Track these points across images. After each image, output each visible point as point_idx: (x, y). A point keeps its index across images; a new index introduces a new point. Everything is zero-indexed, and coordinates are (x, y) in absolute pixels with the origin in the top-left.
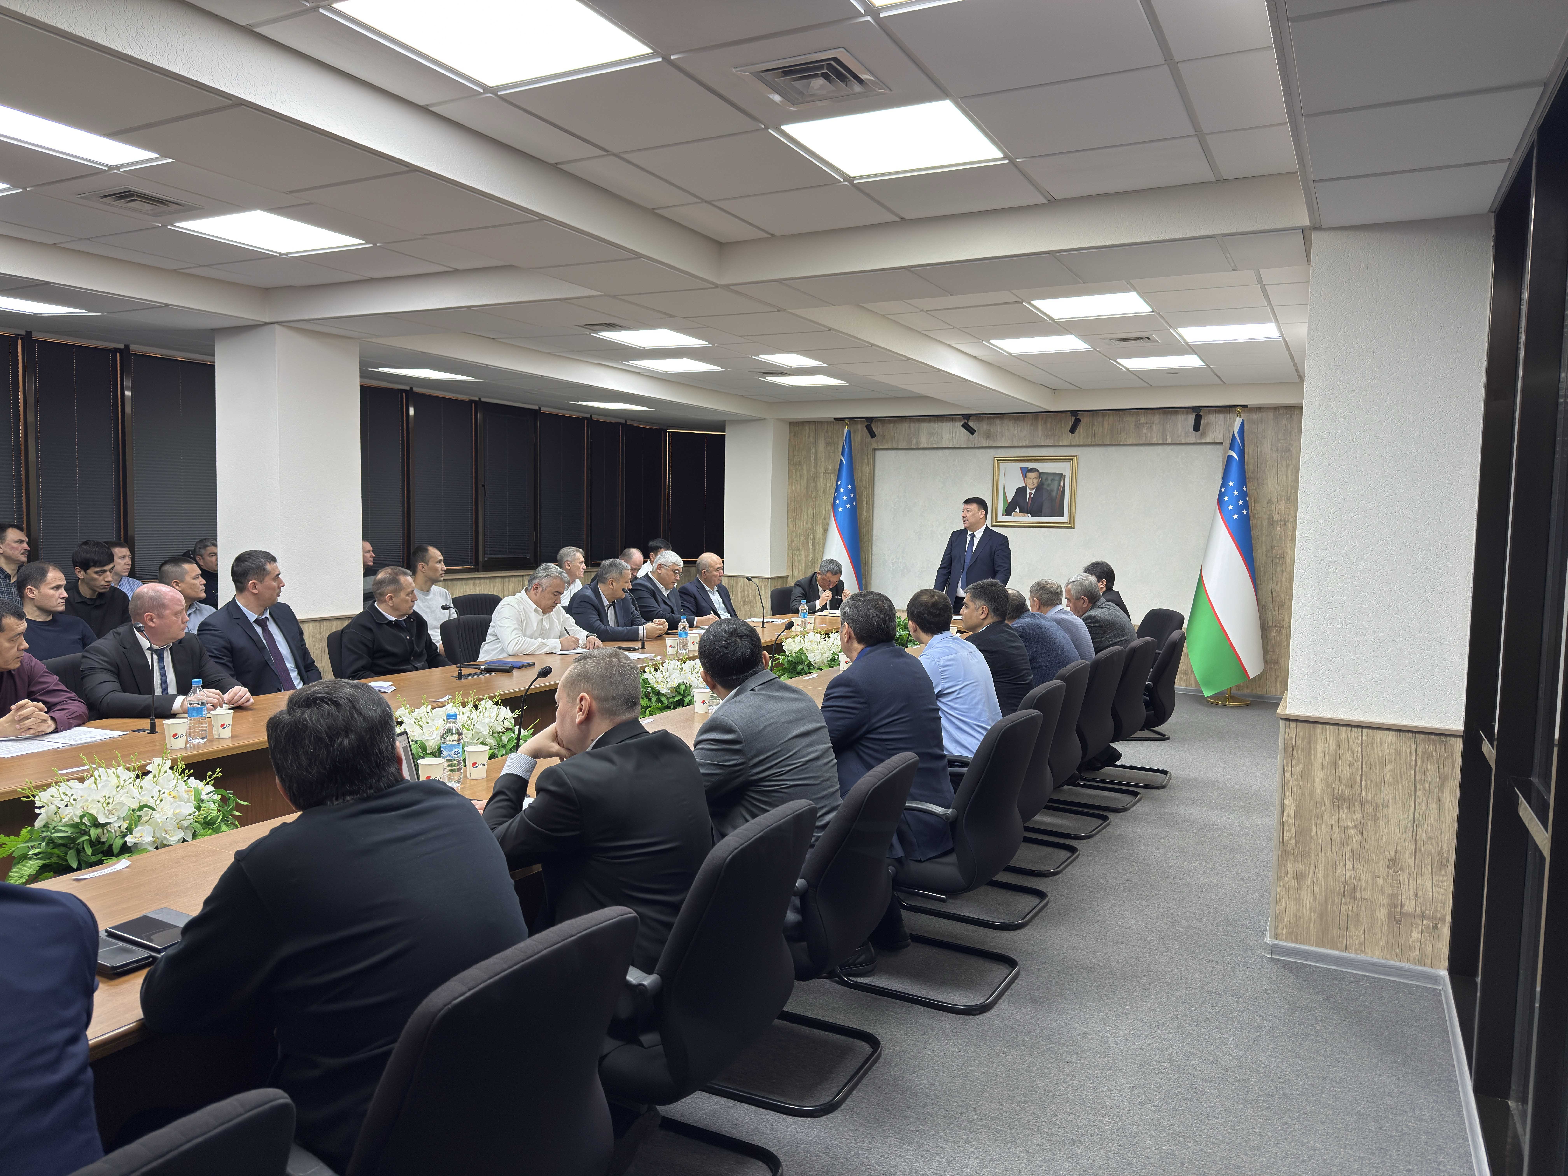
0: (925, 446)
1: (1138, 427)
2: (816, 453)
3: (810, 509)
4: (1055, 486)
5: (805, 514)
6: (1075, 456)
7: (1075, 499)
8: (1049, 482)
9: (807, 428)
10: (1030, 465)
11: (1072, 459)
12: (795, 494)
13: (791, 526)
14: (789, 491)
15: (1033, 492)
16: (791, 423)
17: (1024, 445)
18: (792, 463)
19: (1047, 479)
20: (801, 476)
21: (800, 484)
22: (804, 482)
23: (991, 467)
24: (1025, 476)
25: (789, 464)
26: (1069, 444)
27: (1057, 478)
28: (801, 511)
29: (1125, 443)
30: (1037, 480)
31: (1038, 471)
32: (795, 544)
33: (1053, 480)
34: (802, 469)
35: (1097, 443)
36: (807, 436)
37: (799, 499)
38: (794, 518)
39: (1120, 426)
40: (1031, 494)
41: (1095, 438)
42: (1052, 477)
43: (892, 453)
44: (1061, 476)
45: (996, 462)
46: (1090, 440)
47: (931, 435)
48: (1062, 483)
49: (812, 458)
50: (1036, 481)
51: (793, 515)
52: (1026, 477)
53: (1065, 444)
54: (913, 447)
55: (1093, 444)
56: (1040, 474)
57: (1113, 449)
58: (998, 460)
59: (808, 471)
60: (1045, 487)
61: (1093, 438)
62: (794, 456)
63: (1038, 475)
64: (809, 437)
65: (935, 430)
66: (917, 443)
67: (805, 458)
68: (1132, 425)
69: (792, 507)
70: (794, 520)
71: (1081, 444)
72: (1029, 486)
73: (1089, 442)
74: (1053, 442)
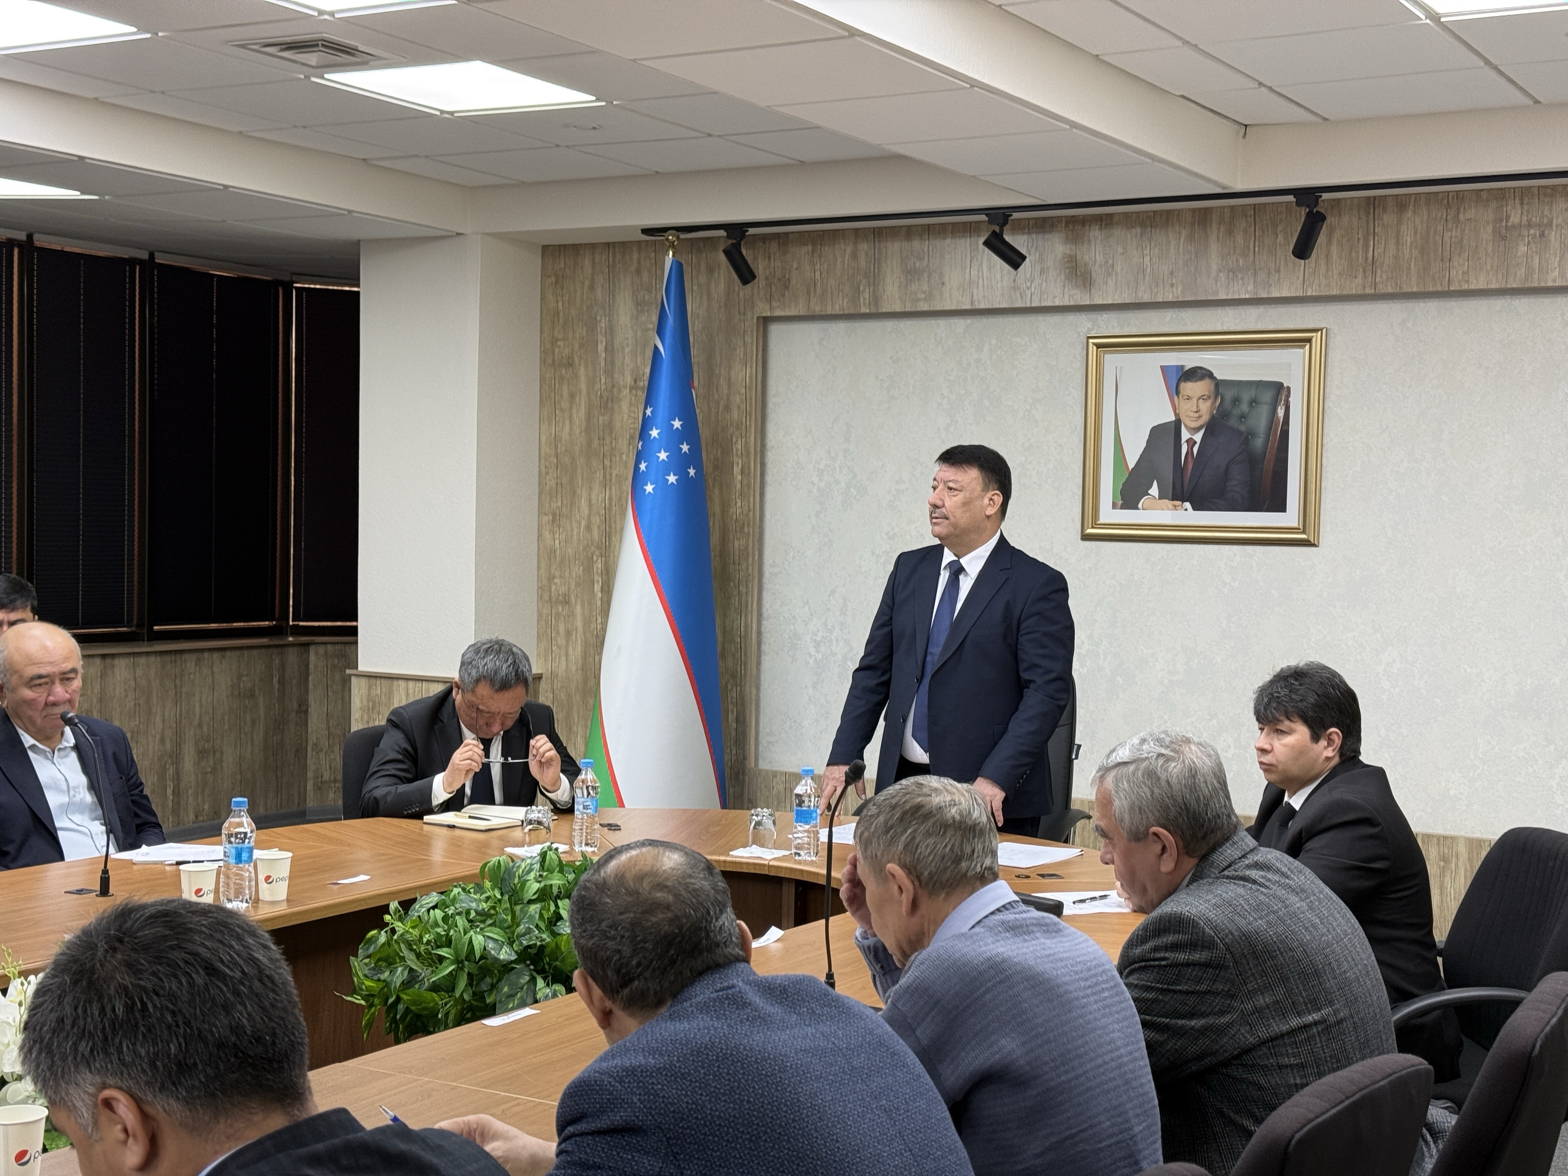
0: (898, 308)
1: (1504, 238)
2: (611, 330)
3: (596, 488)
4: (1259, 421)
5: (584, 503)
6: (1315, 330)
7: (1320, 457)
8: (1245, 407)
9: (587, 262)
10: (1190, 359)
11: (1309, 340)
12: (556, 447)
13: (547, 534)
14: (544, 438)
15: (1198, 437)
16: (545, 248)
17: (1170, 298)
18: (549, 361)
19: (1236, 401)
20: (572, 396)
21: (571, 418)
22: (579, 415)
23: (1079, 365)
24: (1175, 392)
25: (543, 361)
26: (1299, 293)
27: (1267, 396)
28: (574, 493)
29: (1465, 287)
30: (1208, 403)
31: (1210, 375)
32: (559, 587)
33: (1254, 402)
34: (576, 376)
35: (1382, 289)
36: (587, 283)
37: (567, 460)
38: (554, 515)
39: (1447, 235)
40: (1191, 443)
41: (1374, 273)
42: (1252, 393)
43: (813, 330)
44: (1279, 391)
45: (1093, 350)
46: (1359, 280)
47: (911, 274)
48: (1281, 412)
49: (601, 347)
50: (1205, 408)
51: (554, 505)
52: (1178, 393)
53: (1285, 293)
54: (864, 310)
55: (1368, 291)
56: (1219, 385)
57: (1431, 306)
58: (1099, 346)
59: (591, 382)
60: (1233, 422)
61: (1369, 273)
62: (554, 341)
63: (1212, 387)
64: (592, 288)
65: (922, 259)
66: (876, 299)
67: (582, 346)
68: (1487, 233)
69: (551, 483)
70: (556, 518)
71: (1335, 292)
72: (1188, 421)
73: (1354, 287)
74: (1251, 287)
